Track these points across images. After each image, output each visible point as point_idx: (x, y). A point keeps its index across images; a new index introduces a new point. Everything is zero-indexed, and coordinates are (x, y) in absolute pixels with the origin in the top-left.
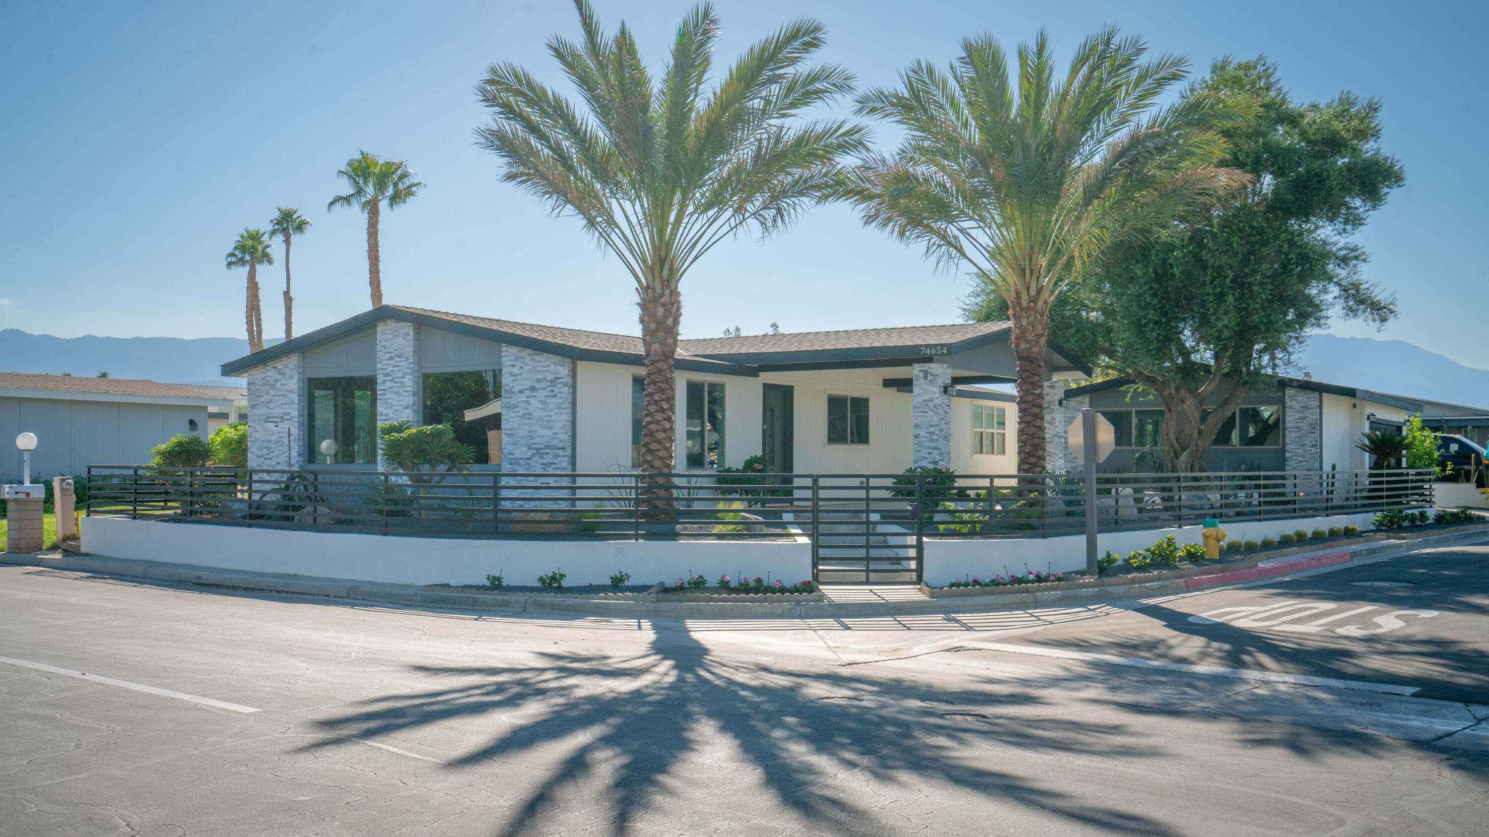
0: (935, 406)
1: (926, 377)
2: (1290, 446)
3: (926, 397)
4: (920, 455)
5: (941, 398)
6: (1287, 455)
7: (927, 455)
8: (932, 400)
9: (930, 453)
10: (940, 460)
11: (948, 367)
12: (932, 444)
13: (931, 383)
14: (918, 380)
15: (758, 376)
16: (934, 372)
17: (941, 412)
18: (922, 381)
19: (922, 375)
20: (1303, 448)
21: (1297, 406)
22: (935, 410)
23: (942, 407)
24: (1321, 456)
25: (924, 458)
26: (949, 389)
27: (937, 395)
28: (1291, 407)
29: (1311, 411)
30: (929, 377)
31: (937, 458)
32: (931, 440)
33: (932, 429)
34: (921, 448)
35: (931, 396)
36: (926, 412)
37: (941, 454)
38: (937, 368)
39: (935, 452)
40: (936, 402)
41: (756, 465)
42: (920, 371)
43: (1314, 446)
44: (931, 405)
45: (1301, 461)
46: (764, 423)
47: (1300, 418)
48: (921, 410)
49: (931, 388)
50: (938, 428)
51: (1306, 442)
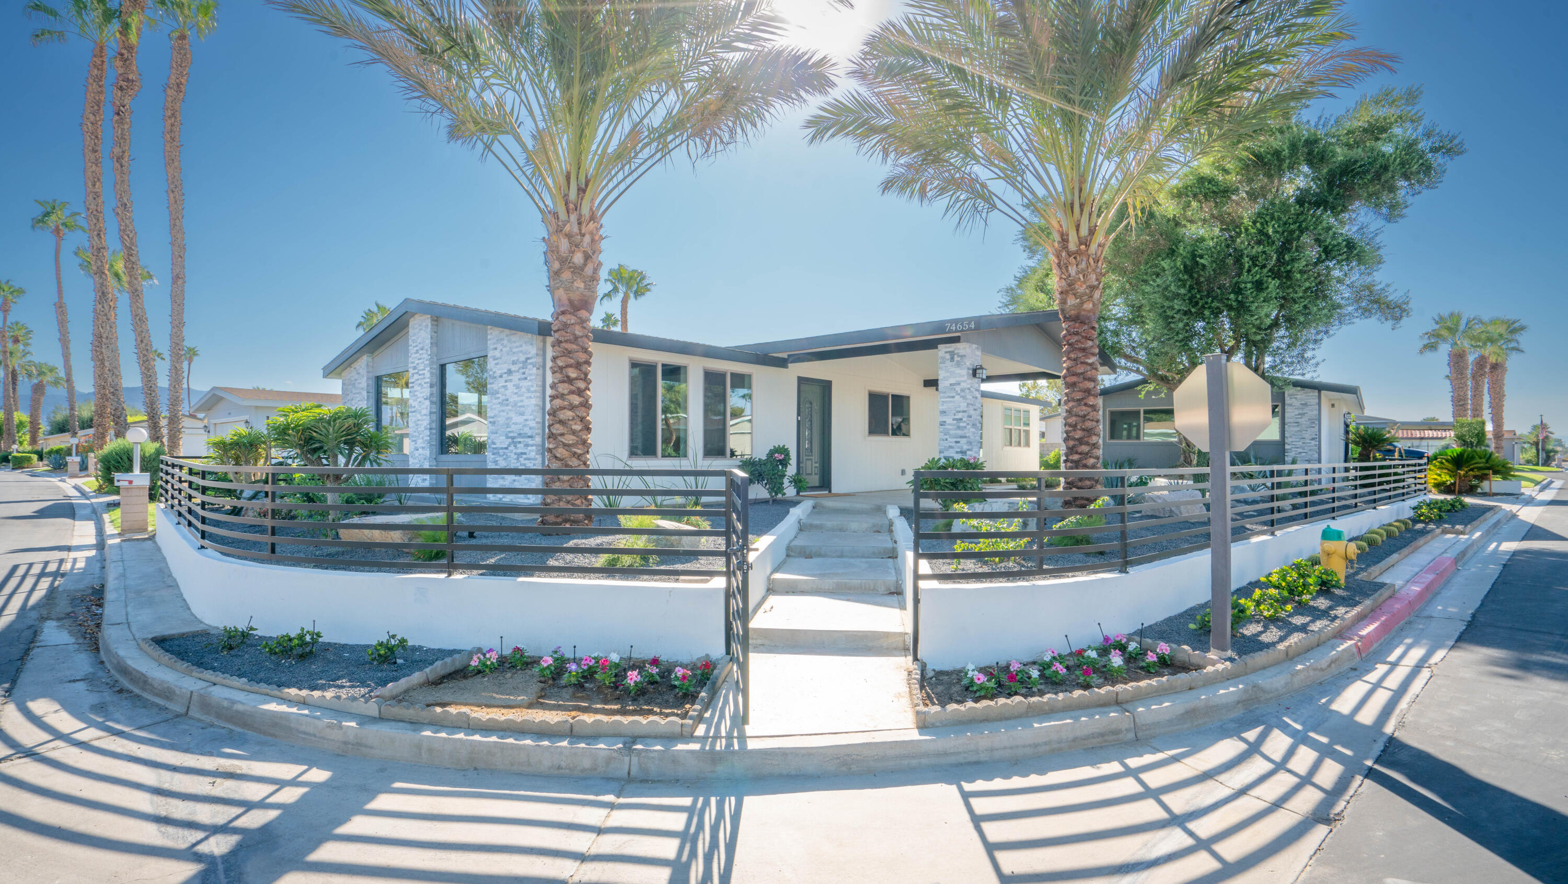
0: (962, 390)
1: (952, 359)
2: (1290, 440)
3: (953, 381)
4: (946, 444)
5: (969, 381)
6: (1287, 447)
7: (953, 444)
8: (959, 384)
9: (956, 442)
10: (969, 450)
11: (977, 348)
12: (959, 432)
13: (958, 365)
14: (944, 363)
15: (787, 367)
16: (962, 352)
17: (969, 397)
18: (948, 363)
19: (948, 356)
20: (1303, 441)
21: (1297, 403)
22: (963, 394)
23: (971, 392)
24: (1320, 448)
25: (951, 447)
26: (978, 371)
27: (965, 378)
28: (1291, 405)
29: (1310, 408)
30: (956, 358)
31: (965, 447)
32: (959, 428)
33: (959, 416)
34: (947, 437)
35: (958, 379)
36: (953, 397)
37: (970, 443)
38: (964, 348)
39: (963, 441)
40: (964, 385)
41: (776, 455)
42: (946, 352)
43: (1313, 439)
44: (958, 388)
45: (1300, 453)
47: (1299, 414)
48: (946, 395)
49: (958, 371)
50: (966, 415)
51: (1305, 436)
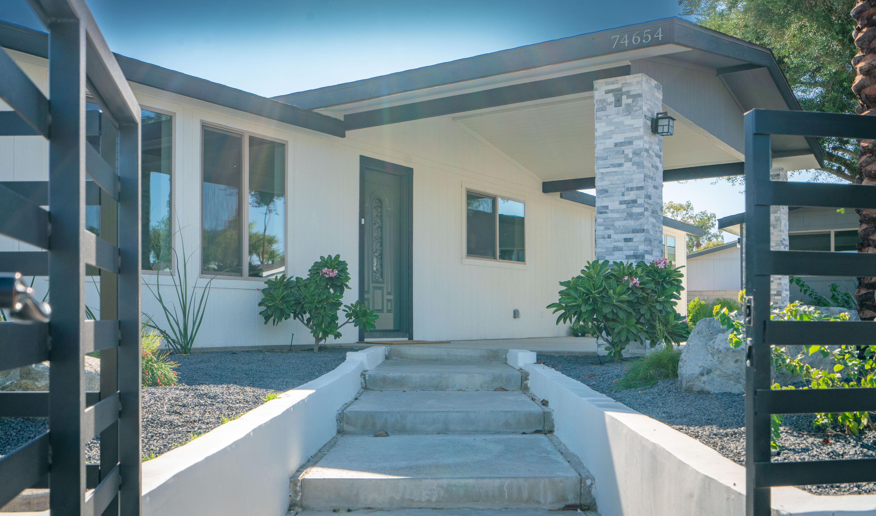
0: (636, 153)
1: (618, 102)
3: (620, 138)
4: (609, 244)
5: (646, 138)
7: (621, 244)
8: (630, 143)
9: (626, 240)
10: (647, 252)
11: (657, 87)
12: (632, 223)
13: (629, 111)
14: (603, 109)
15: (343, 136)
16: (635, 90)
17: (647, 164)
18: (612, 110)
19: (611, 98)
22: (636, 159)
23: (649, 156)
25: (617, 249)
26: (661, 122)
27: (641, 132)
30: (625, 100)
31: (642, 248)
32: (630, 215)
33: (630, 196)
34: (611, 232)
35: (629, 135)
36: (620, 165)
37: (648, 241)
38: (638, 83)
39: (638, 237)
40: (638, 144)
41: (325, 270)
42: (607, 92)
44: (628, 151)
46: (362, 215)
48: (609, 162)
49: (628, 121)
50: (642, 193)
